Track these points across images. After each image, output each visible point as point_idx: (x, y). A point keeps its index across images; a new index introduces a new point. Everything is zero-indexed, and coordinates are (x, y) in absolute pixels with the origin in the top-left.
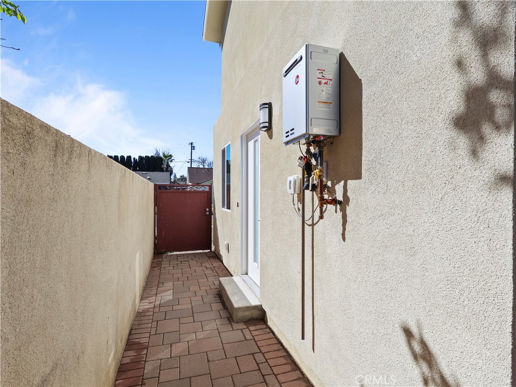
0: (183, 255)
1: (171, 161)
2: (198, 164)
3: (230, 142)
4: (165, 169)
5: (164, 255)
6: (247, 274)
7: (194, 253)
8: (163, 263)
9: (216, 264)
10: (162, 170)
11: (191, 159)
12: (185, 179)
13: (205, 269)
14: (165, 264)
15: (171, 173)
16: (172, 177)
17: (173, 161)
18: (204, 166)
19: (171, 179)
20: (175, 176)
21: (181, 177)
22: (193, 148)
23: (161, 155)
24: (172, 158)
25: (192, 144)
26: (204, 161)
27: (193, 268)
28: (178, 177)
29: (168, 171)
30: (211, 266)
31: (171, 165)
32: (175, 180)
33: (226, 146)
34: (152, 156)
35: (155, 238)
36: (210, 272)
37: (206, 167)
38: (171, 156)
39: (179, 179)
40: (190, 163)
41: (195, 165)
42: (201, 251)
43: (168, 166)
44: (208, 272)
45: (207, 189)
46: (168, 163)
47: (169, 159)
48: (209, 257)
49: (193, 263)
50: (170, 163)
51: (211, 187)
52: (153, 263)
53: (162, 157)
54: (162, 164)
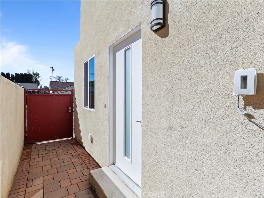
0: (51, 143)
1: (39, 77)
2: (56, 80)
3: (94, 55)
4: (34, 82)
5: (33, 145)
6: (114, 164)
7: (59, 141)
8: (32, 153)
9: (80, 151)
10: (32, 82)
11: (52, 77)
12: (48, 88)
13: (71, 156)
14: (34, 155)
15: (38, 84)
16: (39, 87)
17: (40, 77)
18: (60, 81)
19: (38, 88)
20: (41, 86)
21: (45, 87)
22: (53, 70)
23: (32, 73)
24: (39, 76)
25: (52, 67)
26: (60, 78)
27: (61, 157)
28: (43, 87)
29: (36, 83)
30: (76, 153)
31: (39, 79)
32: (41, 89)
33: (89, 60)
34: (25, 74)
35: (25, 132)
36: (77, 159)
37: (62, 81)
38: (38, 74)
39: (44, 88)
40: (51, 79)
41: (54, 80)
42: (65, 139)
43: (36, 80)
44: (75, 160)
45: (70, 93)
46: (36, 78)
47: (37, 76)
48: (73, 144)
49: (60, 151)
50: (37, 78)
51: (72, 92)
52: (22, 154)
53: (32, 74)
54: (32, 79)
